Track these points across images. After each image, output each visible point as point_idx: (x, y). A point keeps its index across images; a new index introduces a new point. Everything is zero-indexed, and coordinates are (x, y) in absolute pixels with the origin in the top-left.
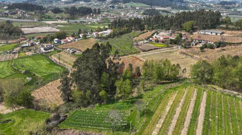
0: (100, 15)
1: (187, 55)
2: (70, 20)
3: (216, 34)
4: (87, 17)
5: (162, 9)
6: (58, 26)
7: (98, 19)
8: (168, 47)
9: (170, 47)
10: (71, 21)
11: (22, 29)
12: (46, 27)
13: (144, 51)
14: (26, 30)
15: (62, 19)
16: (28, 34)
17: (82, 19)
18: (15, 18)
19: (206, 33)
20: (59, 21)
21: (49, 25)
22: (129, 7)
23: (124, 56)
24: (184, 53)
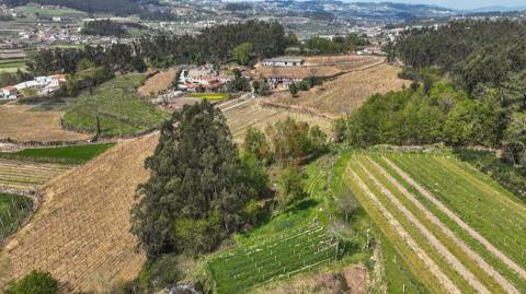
1: (278, 107)
3: (295, 64)
5: (128, 19)
8: (231, 98)
9: (234, 97)
19: (277, 64)
22: (31, 16)
23: (151, 131)
24: (270, 105)
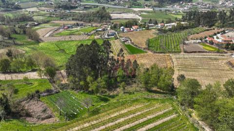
0: (190, 4)
2: (155, 8)
4: (175, 6)
6: (142, 13)
7: (186, 8)
10: (157, 9)
11: (111, 15)
12: (131, 14)
13: (185, 52)
14: (114, 16)
15: (149, 6)
16: (114, 19)
17: (169, 8)
18: (112, 5)
20: (147, 9)
21: (134, 12)
